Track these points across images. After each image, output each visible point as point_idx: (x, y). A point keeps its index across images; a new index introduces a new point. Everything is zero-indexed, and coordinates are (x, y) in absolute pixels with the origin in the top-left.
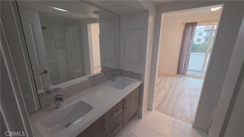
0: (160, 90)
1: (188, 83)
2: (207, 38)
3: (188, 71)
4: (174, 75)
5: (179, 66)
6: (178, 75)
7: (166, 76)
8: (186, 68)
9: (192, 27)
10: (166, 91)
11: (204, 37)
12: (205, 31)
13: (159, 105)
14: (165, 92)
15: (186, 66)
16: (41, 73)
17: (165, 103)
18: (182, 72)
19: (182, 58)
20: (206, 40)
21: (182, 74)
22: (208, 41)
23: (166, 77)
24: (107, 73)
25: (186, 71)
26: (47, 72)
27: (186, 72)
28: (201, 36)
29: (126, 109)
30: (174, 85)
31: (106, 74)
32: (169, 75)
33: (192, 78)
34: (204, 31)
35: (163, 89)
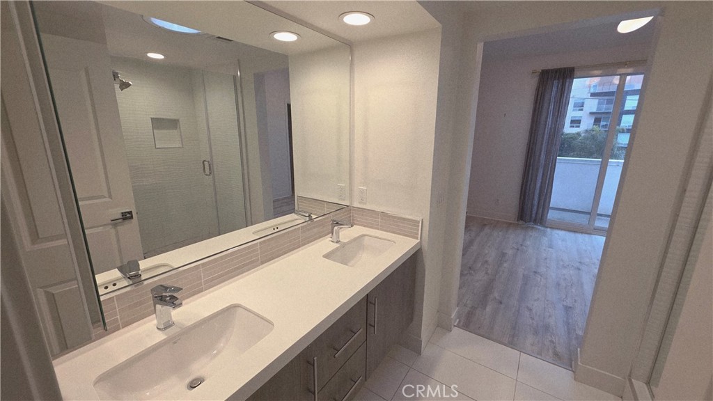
0: (470, 268)
1: (551, 246)
2: (599, 116)
3: (550, 211)
4: (511, 224)
5: (524, 196)
6: (521, 222)
7: (487, 228)
8: (545, 201)
9: (560, 84)
10: (489, 272)
11: (591, 113)
12: (593, 95)
13: (469, 314)
14: (486, 273)
15: (543, 197)
16: (113, 219)
17: (489, 309)
18: (533, 216)
19: (532, 174)
20: (597, 121)
21: (533, 219)
22: (603, 123)
23: (487, 230)
24: (314, 217)
25: (546, 210)
26: (132, 217)
27: (545, 213)
28: (582, 110)
29: (374, 327)
30: (510, 252)
31: (311, 219)
32: (495, 225)
33: (561, 233)
34: (591, 96)
35: (479, 265)
